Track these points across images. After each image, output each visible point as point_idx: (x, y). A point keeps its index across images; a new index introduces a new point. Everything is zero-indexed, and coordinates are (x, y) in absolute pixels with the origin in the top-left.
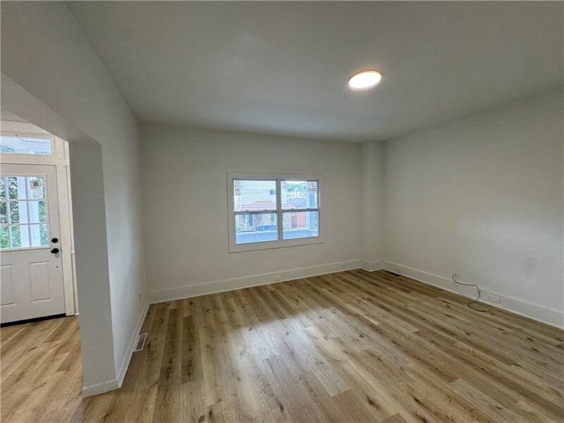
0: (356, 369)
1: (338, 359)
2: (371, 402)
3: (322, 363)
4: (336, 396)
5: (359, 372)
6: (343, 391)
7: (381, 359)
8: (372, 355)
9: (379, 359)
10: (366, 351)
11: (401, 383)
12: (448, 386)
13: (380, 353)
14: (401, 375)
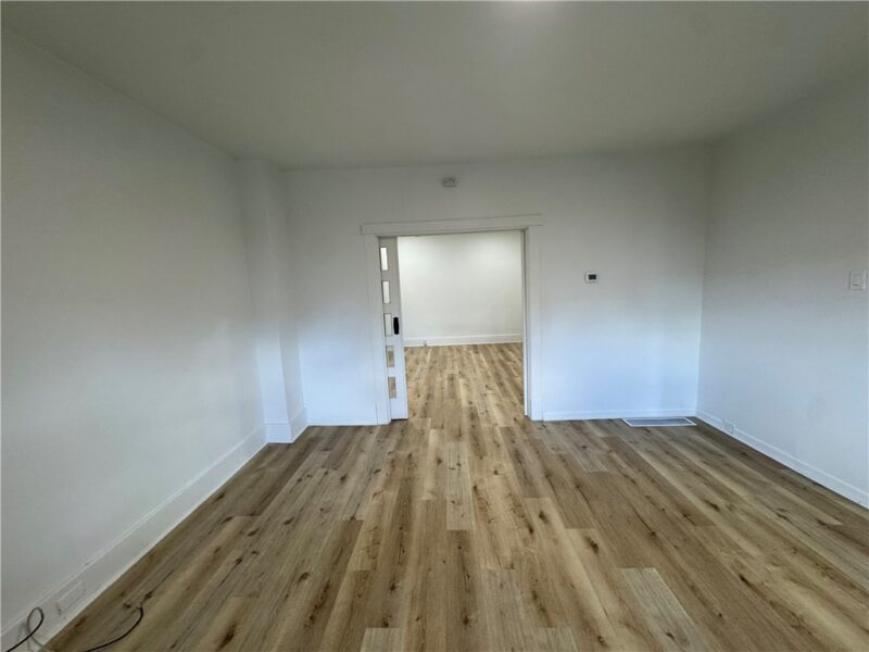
0: (595, 596)
1: (626, 630)
2: (595, 547)
3: (670, 635)
4: (646, 566)
5: (591, 589)
6: (632, 570)
7: (530, 595)
8: (542, 610)
9: (535, 597)
10: (550, 625)
11: (532, 551)
12: (475, 529)
13: (521, 609)
14: (521, 561)
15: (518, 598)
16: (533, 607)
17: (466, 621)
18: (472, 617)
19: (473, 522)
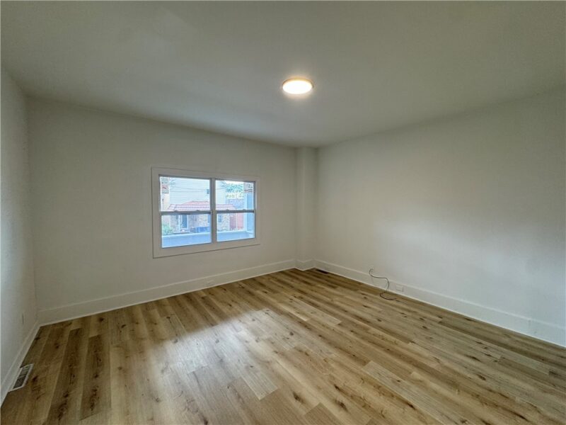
0: (285, 367)
1: (268, 360)
2: (297, 398)
3: (252, 367)
4: (264, 399)
6: (272, 392)
7: (308, 353)
8: (300, 351)
9: (306, 354)
10: (295, 348)
11: (325, 374)
12: (362, 369)
13: (308, 348)
14: (325, 366)
15: (312, 350)
16: (305, 350)
17: (320, 336)
18: (320, 338)
19: (368, 373)
